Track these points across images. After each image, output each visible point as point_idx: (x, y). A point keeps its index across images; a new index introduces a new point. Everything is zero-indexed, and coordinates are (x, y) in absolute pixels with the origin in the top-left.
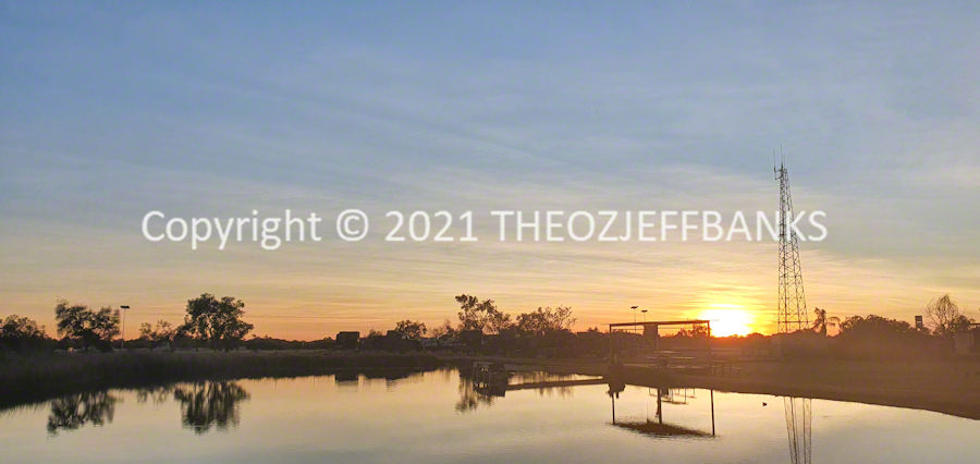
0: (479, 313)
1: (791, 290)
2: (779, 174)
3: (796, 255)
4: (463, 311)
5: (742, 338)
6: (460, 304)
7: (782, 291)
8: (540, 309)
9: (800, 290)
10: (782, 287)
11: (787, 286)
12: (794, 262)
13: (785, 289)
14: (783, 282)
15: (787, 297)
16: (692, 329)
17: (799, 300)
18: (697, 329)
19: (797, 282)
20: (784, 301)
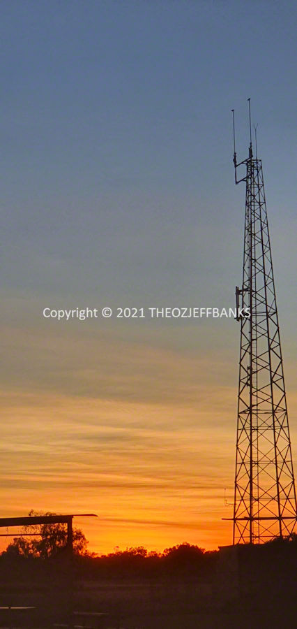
2: (242, 171)
5: (155, 557)
10: (244, 436)
11: (255, 434)
12: (272, 379)
13: (251, 441)
14: (247, 425)
15: (254, 459)
16: (40, 538)
17: (280, 465)
18: (51, 538)
19: (277, 424)
20: (249, 468)
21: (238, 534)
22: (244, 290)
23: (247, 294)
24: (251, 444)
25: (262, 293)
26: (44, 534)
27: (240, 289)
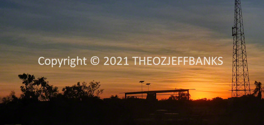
0: (35, 86)
1: (240, 70)
3: (243, 47)
4: (24, 85)
5: (209, 100)
6: (22, 81)
7: (235, 71)
8: (78, 84)
9: (245, 70)
10: (234, 68)
11: (238, 67)
12: (242, 52)
13: (236, 69)
14: (236, 65)
15: (238, 74)
16: (178, 95)
17: (245, 76)
18: (181, 95)
19: (244, 64)
20: (236, 77)
21: (233, 95)
22: (234, 28)
23: (235, 29)
24: (237, 70)
25: (240, 28)
26: (179, 94)
27: (233, 27)
